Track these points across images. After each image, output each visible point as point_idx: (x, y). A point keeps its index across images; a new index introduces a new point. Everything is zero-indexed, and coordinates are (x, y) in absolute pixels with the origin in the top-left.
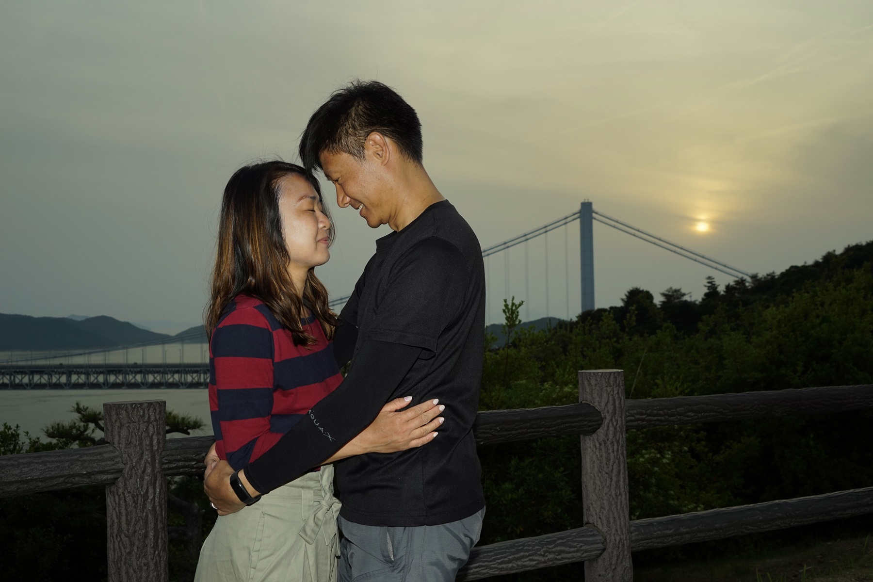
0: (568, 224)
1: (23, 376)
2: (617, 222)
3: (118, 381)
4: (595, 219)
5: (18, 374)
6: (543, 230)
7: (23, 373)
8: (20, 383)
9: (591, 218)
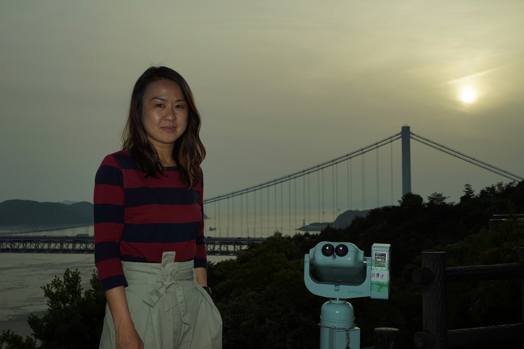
0: (393, 142)
1: (20, 244)
2: (428, 141)
3: (82, 248)
4: (412, 138)
5: (16, 242)
6: (375, 146)
7: (19, 241)
8: (18, 249)
9: (409, 137)
